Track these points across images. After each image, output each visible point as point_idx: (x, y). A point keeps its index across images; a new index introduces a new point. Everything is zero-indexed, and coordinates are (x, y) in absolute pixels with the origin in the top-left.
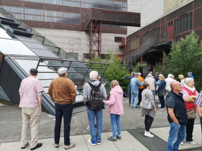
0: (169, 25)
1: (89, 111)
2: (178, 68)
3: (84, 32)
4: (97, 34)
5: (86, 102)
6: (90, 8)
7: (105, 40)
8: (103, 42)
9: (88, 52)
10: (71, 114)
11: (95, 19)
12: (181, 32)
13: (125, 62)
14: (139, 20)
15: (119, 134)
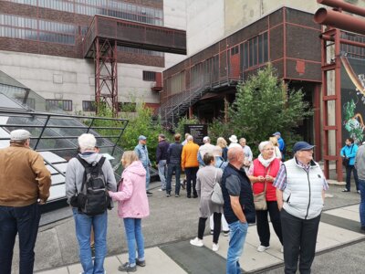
0: (233, 54)
1: (80, 216)
2: (249, 126)
3: (84, 60)
4: (109, 65)
5: (73, 197)
6: (93, 15)
7: (125, 76)
8: (120, 80)
9: (93, 99)
10: (38, 227)
11: (104, 36)
12: (251, 65)
13: (160, 117)
14: (184, 42)
15: (140, 255)
